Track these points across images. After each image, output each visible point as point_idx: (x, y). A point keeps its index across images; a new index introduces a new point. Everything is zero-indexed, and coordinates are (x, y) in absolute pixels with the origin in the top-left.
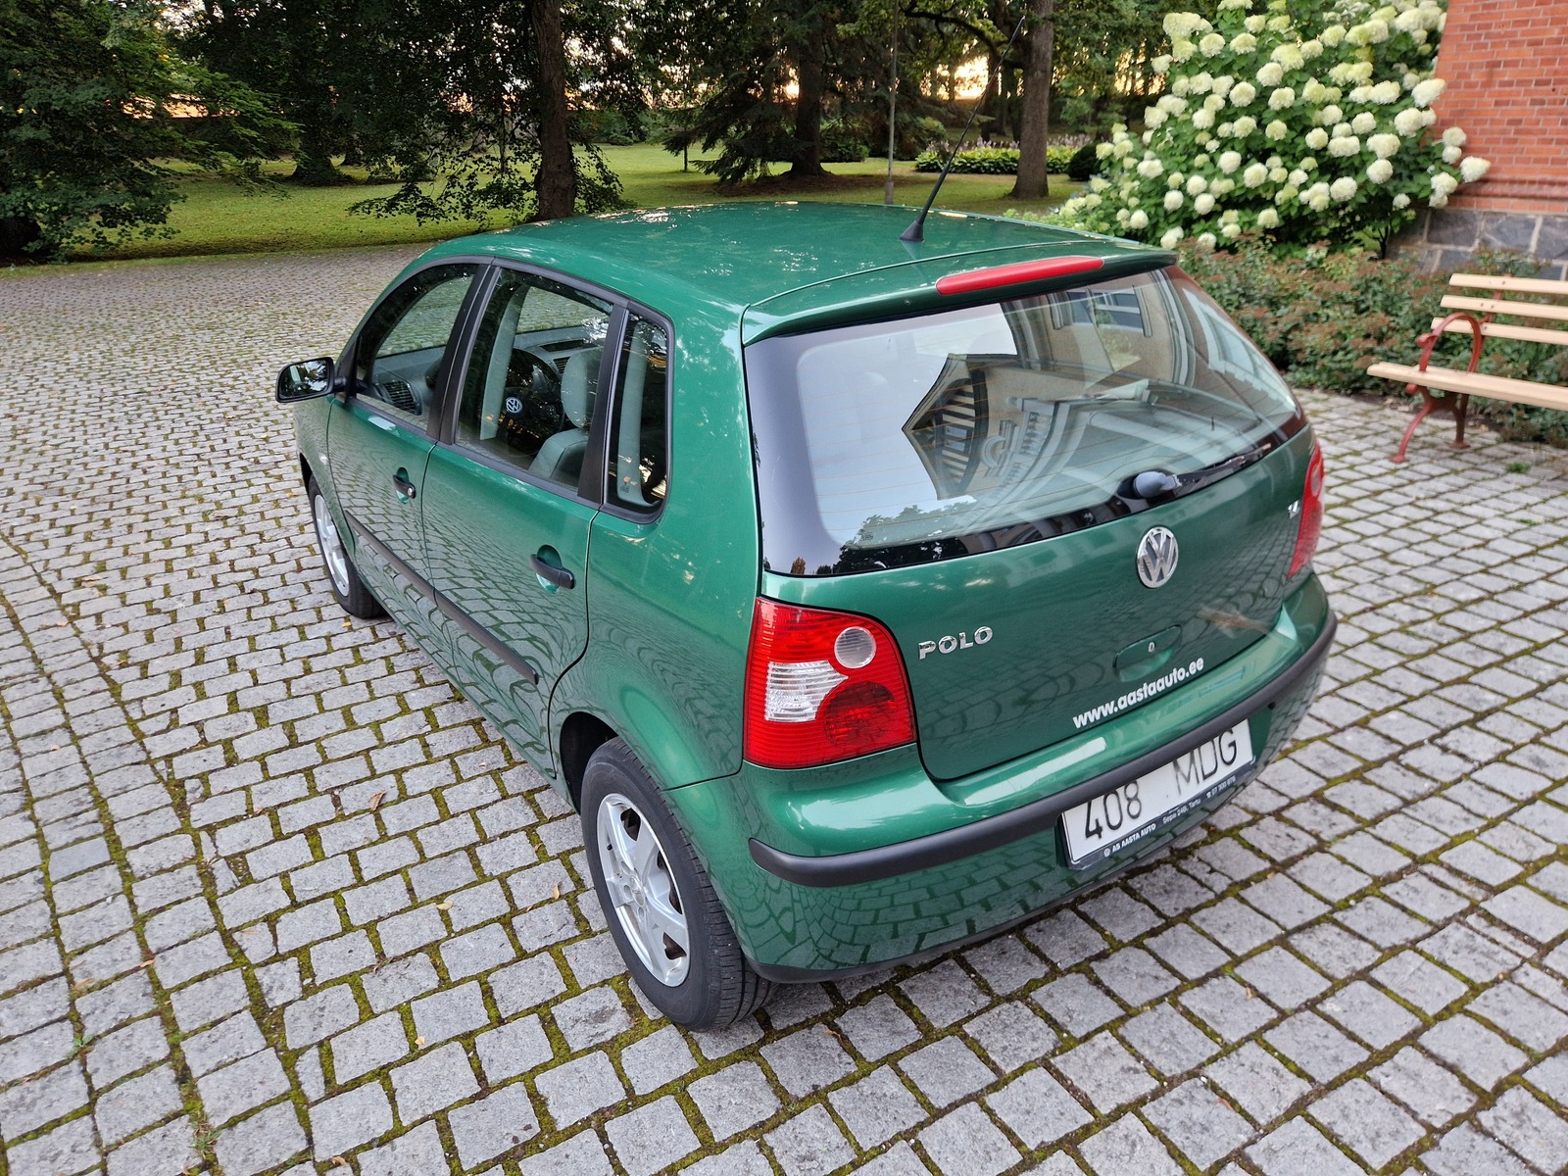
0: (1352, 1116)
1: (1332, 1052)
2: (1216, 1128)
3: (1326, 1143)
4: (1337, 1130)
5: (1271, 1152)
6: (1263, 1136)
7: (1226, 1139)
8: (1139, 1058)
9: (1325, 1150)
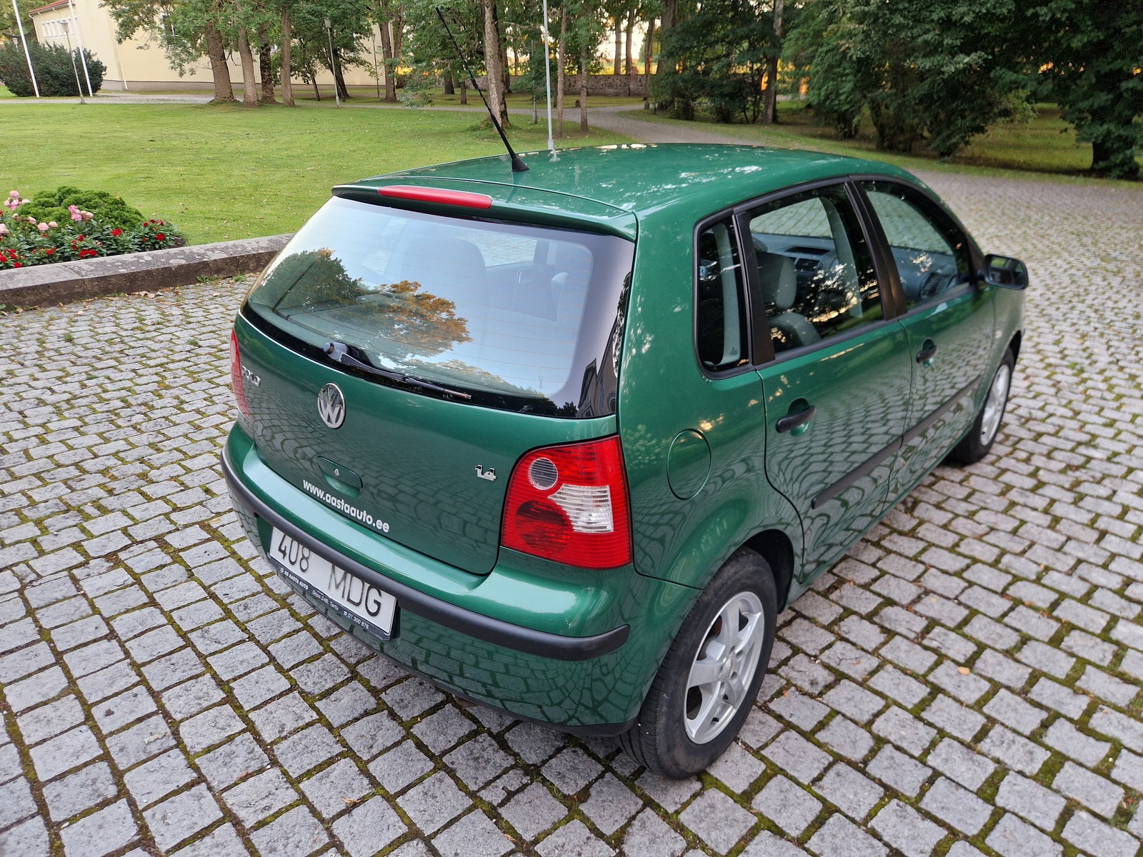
0: (215, 850)
1: (281, 848)
2: (225, 769)
3: (197, 829)
4: (207, 839)
5: (199, 797)
6: (214, 796)
7: (215, 773)
8: (291, 733)
9: (192, 828)
